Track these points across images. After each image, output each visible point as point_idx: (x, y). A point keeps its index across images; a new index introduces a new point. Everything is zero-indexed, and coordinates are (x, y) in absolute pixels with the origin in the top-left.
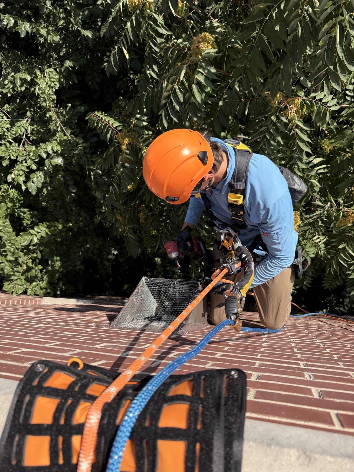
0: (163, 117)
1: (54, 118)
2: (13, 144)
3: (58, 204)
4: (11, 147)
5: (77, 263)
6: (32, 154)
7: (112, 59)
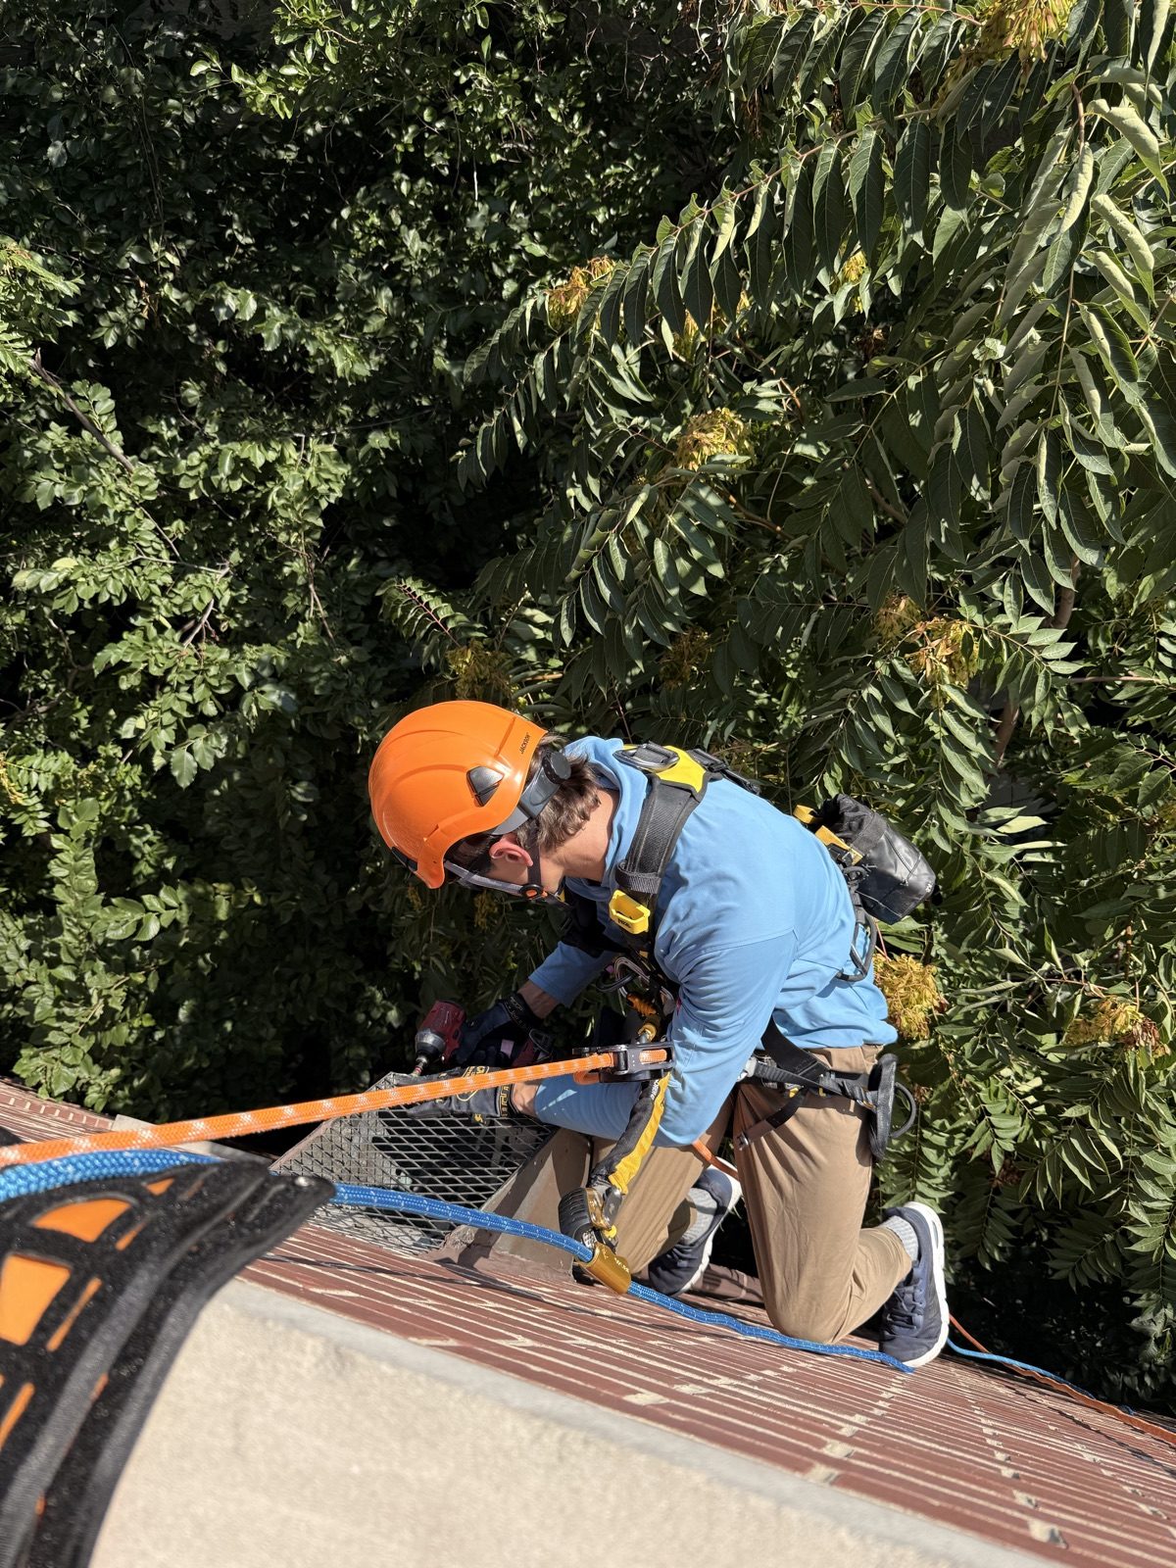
0: (564, 613)
1: (301, 581)
2: (167, 634)
3: (255, 833)
4: (160, 642)
5: (263, 1033)
6: (213, 670)
7: (480, 443)
